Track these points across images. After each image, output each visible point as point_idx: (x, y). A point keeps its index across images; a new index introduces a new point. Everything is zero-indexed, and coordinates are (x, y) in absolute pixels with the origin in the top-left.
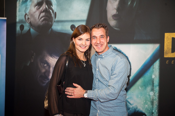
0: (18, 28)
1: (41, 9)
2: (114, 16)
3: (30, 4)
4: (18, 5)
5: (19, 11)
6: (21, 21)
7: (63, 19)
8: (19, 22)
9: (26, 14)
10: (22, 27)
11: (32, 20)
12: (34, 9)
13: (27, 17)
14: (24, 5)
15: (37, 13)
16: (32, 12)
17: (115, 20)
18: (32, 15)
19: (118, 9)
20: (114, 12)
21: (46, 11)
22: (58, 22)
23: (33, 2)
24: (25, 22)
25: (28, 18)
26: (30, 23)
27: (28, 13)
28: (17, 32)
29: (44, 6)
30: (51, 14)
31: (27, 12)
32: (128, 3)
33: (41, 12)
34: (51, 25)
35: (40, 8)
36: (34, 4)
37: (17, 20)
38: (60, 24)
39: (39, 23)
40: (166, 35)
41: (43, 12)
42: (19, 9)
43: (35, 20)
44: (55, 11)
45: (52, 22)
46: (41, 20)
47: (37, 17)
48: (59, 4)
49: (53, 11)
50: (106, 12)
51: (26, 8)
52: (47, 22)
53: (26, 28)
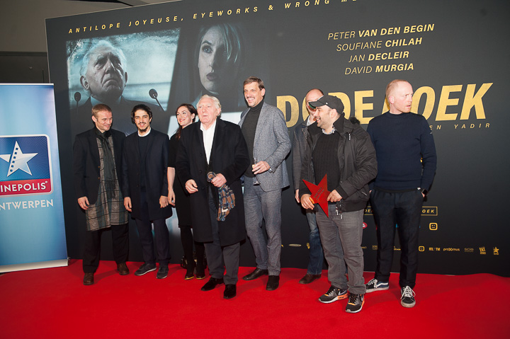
0: (72, 98)
1: (104, 68)
2: (209, 75)
3: (87, 61)
4: (69, 65)
5: (71, 74)
6: (75, 87)
7: (138, 82)
8: (73, 89)
9: (82, 77)
10: (78, 96)
11: (91, 85)
12: (94, 69)
13: (84, 82)
14: (77, 64)
15: (99, 75)
16: (91, 74)
17: (210, 80)
18: (91, 78)
19: (214, 66)
20: (210, 70)
21: (111, 71)
22: (131, 86)
23: (92, 59)
24: (82, 89)
25: (86, 83)
26: (90, 89)
27: (85, 76)
28: (71, 103)
29: (109, 65)
30: (119, 76)
31: (84, 74)
32: (227, 57)
33: (105, 73)
34: (121, 92)
35: (102, 67)
36: (93, 63)
37: (70, 86)
38: (133, 89)
39: (103, 88)
40: (279, 98)
41: (107, 73)
42: (71, 70)
43: (97, 85)
44: (125, 71)
45: (121, 86)
46: (105, 85)
47: (100, 81)
48: (129, 62)
49: (122, 71)
50: (197, 70)
51: (82, 69)
52: (114, 87)
53: (84, 97)
